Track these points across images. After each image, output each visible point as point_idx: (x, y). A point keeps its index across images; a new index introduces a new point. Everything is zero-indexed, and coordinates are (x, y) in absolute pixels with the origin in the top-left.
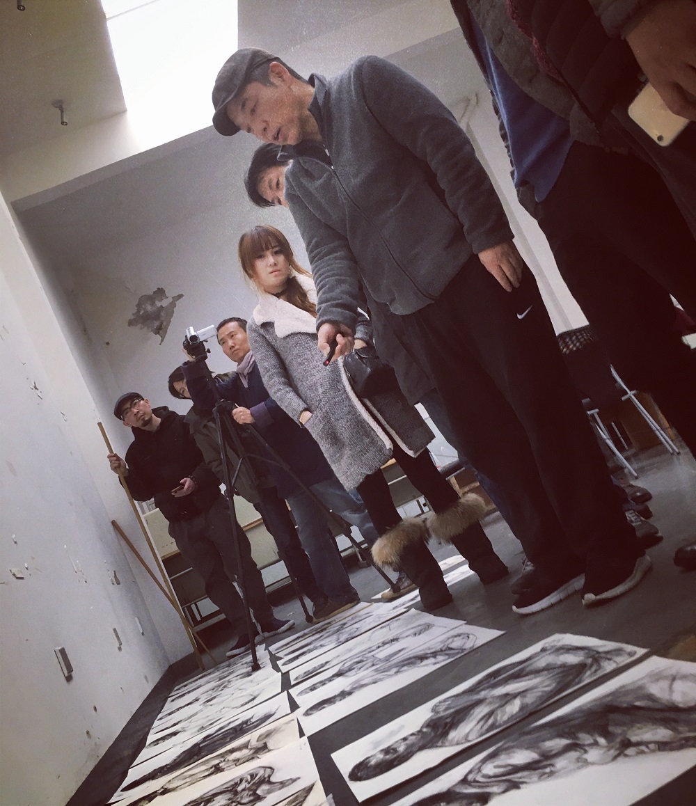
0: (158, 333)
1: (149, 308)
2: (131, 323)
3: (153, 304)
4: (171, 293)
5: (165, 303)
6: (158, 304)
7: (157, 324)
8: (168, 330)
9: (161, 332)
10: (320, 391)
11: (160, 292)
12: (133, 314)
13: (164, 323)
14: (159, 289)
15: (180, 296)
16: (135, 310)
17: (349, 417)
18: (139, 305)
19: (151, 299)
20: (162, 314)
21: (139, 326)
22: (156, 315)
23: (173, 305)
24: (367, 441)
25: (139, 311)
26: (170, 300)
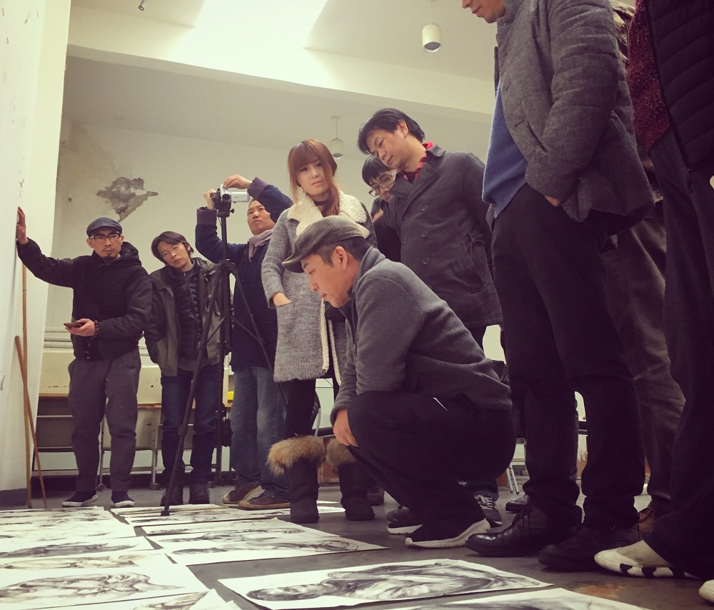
0: (120, 213)
1: (123, 189)
2: (100, 193)
3: (128, 187)
4: (148, 187)
5: (139, 192)
6: (132, 190)
7: (122, 205)
8: (130, 215)
9: (122, 213)
10: (302, 293)
11: (139, 182)
12: (106, 187)
13: (129, 208)
14: (139, 178)
15: (155, 194)
16: (109, 185)
17: (311, 326)
18: (115, 183)
19: (128, 183)
20: (132, 200)
21: (106, 199)
22: (126, 198)
23: (145, 197)
24: (311, 353)
25: (112, 188)
26: (144, 192)
